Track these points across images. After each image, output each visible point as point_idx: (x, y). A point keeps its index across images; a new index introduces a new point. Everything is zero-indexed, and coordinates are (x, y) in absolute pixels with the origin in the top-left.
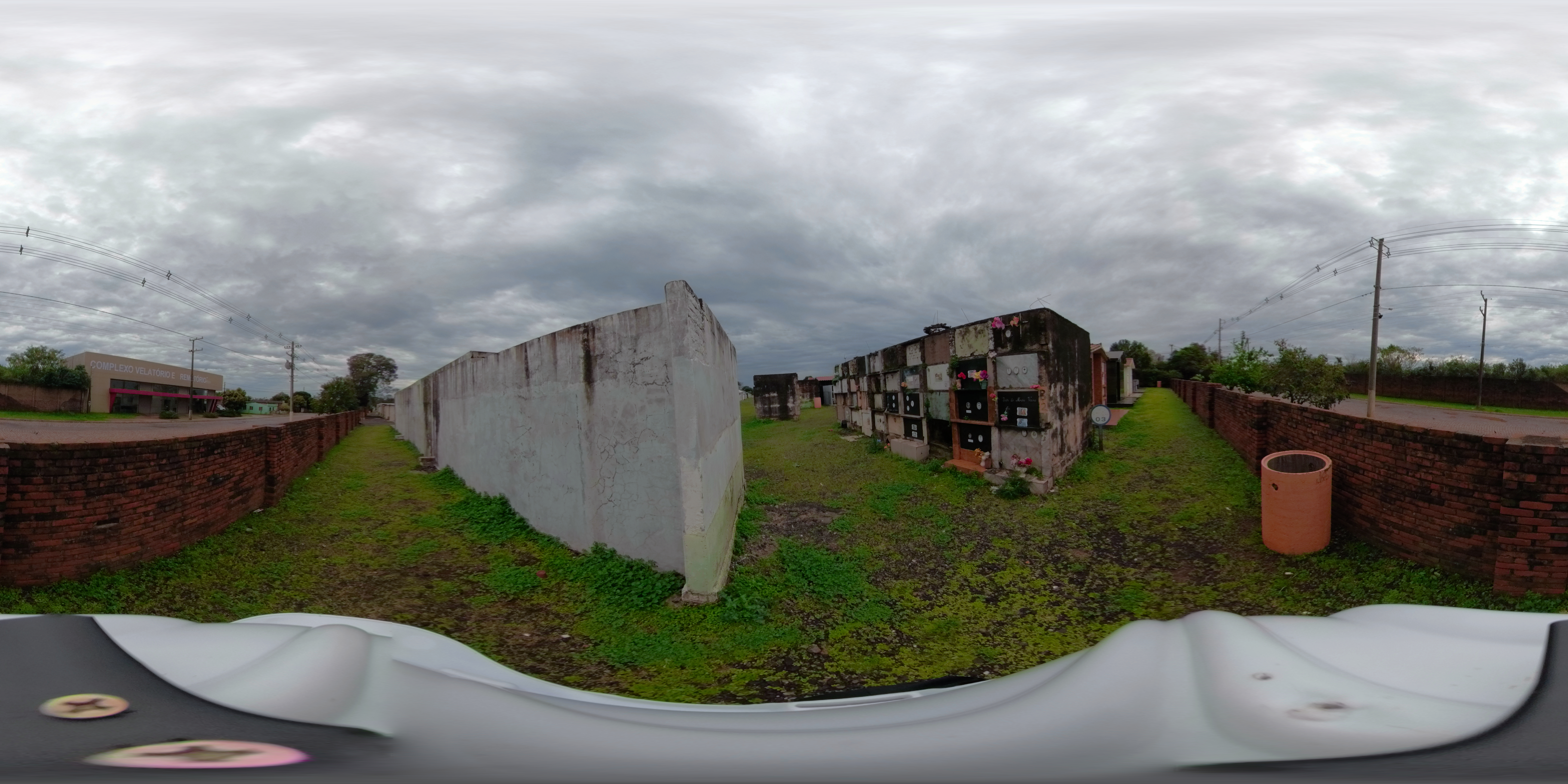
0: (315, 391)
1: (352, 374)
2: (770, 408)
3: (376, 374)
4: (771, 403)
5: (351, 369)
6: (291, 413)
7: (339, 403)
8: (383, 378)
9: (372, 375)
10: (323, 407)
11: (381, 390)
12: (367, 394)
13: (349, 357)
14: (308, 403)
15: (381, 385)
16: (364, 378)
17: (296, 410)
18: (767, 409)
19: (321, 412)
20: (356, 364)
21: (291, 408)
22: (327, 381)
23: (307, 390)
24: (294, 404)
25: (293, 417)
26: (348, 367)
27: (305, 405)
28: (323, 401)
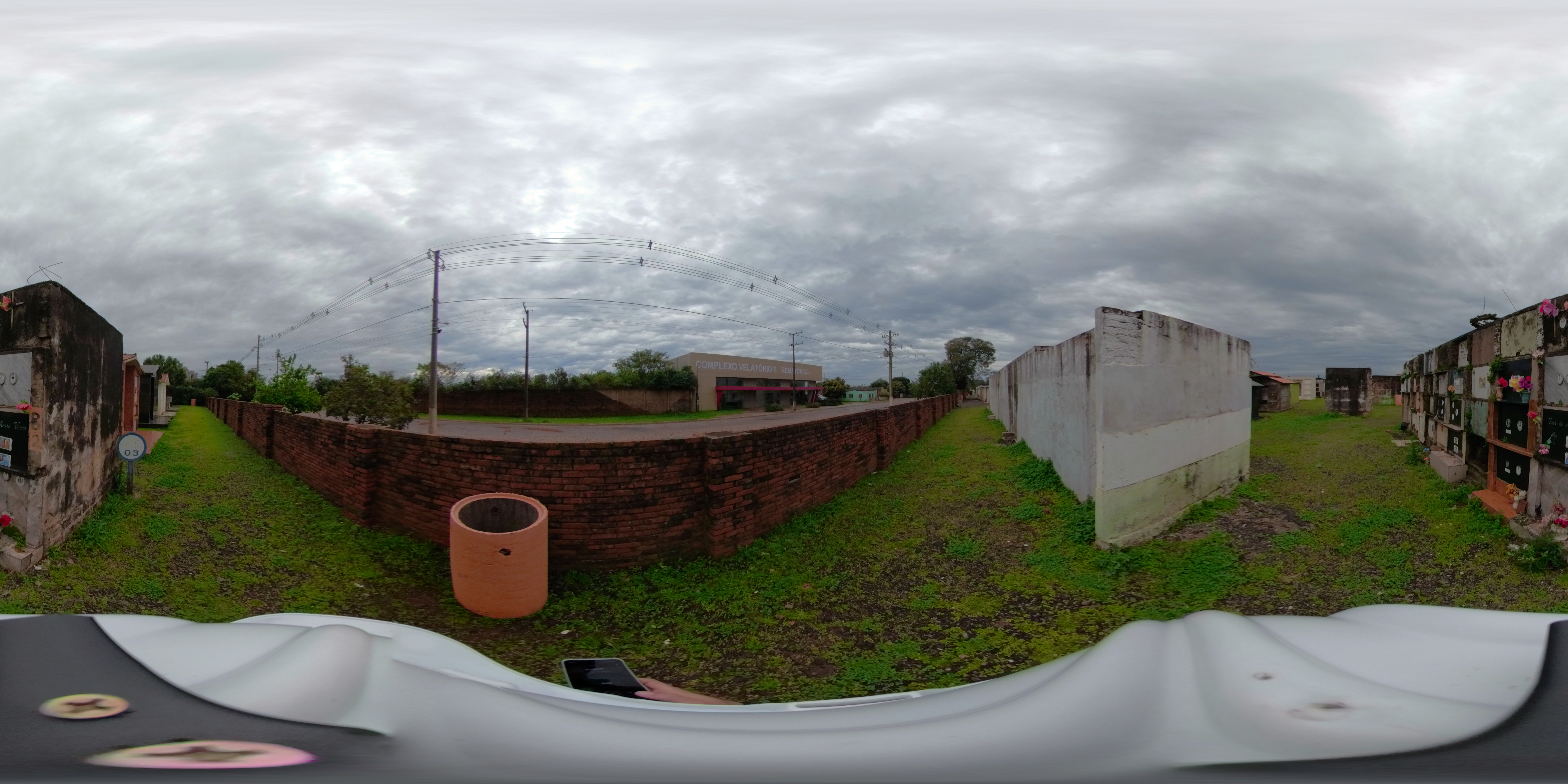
0: (914, 377)
1: (950, 358)
2: (1340, 402)
3: (973, 358)
4: (1341, 397)
5: (948, 353)
6: (891, 398)
7: (937, 387)
8: (981, 361)
9: (969, 359)
10: (922, 392)
11: (979, 373)
12: (965, 378)
13: (946, 341)
14: (907, 388)
15: (978, 368)
16: (962, 362)
17: (895, 396)
18: (1337, 404)
19: (920, 397)
20: (954, 348)
21: (890, 393)
22: (925, 366)
23: (906, 376)
24: (894, 389)
25: (892, 402)
26: (945, 351)
27: (904, 390)
28: (921, 386)
